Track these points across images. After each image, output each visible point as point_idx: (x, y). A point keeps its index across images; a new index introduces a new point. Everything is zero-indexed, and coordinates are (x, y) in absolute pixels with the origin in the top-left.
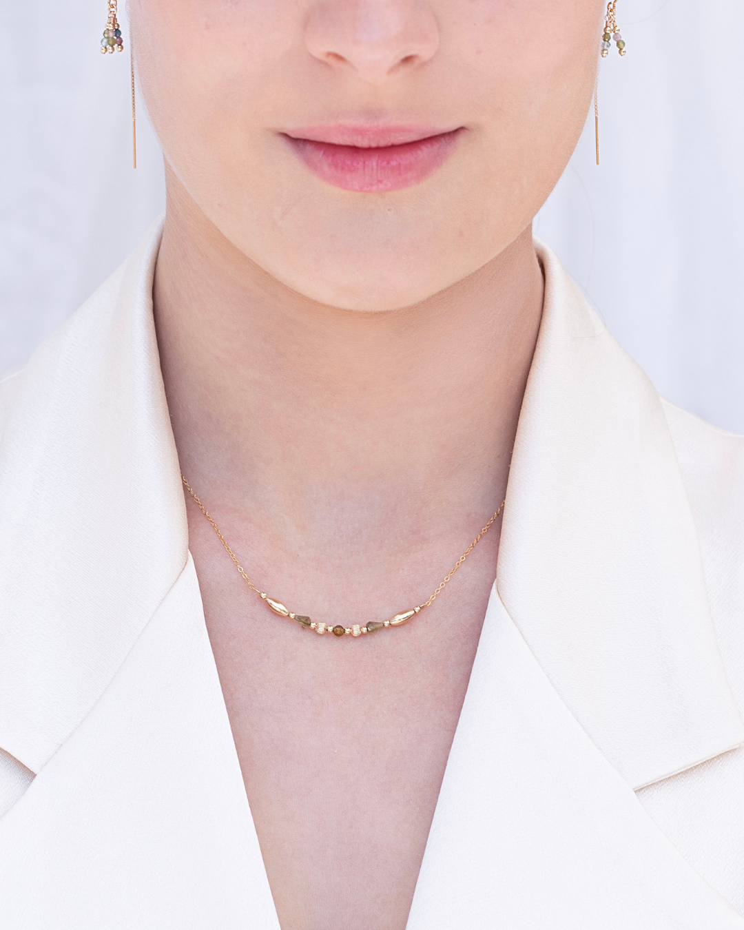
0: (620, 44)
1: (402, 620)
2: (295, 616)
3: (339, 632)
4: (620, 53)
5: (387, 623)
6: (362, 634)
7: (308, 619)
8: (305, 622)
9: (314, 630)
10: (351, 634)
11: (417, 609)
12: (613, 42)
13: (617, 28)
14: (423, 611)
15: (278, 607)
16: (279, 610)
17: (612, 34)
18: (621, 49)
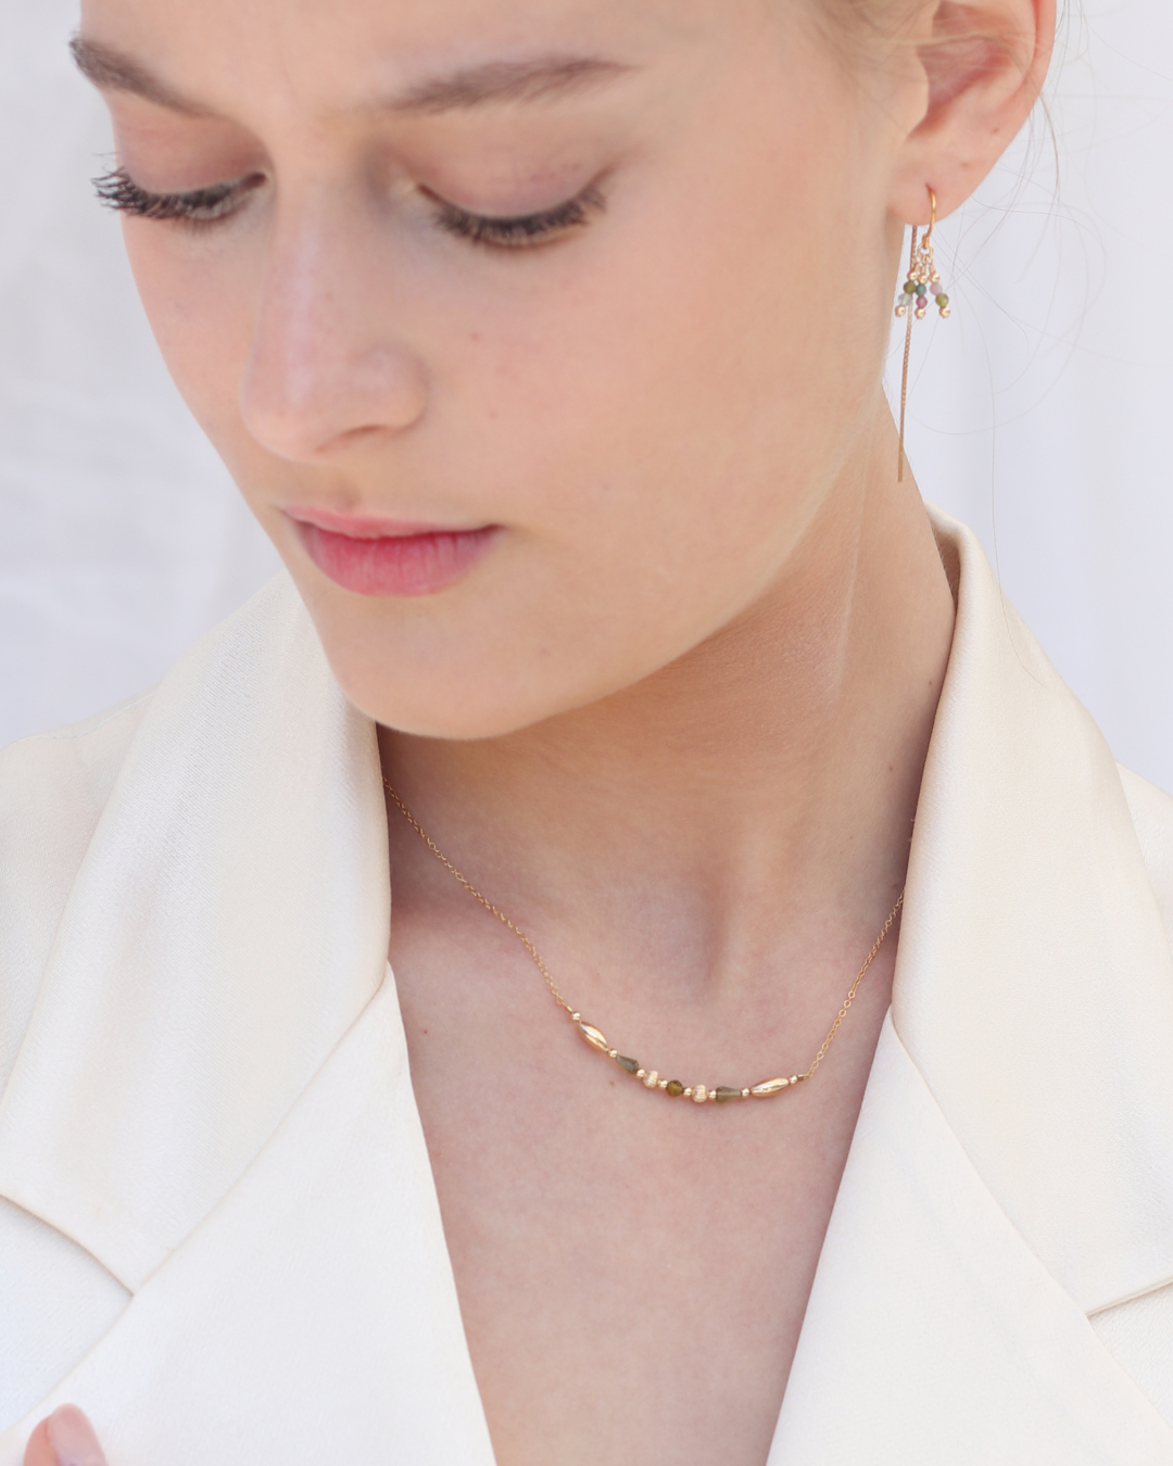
0: (941, 300)
1: (770, 1090)
2: (617, 1055)
3: (674, 1091)
4: (941, 313)
5: (745, 1092)
6: (708, 1101)
7: (634, 1062)
8: (629, 1068)
9: (641, 1080)
10: (691, 1098)
11: (794, 1079)
12: (930, 297)
13: (936, 276)
14: (801, 1083)
15: (593, 1034)
16: (594, 1041)
17: (928, 285)
18: (942, 308)
